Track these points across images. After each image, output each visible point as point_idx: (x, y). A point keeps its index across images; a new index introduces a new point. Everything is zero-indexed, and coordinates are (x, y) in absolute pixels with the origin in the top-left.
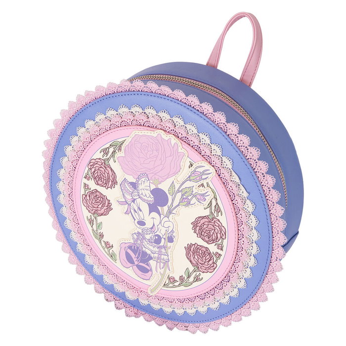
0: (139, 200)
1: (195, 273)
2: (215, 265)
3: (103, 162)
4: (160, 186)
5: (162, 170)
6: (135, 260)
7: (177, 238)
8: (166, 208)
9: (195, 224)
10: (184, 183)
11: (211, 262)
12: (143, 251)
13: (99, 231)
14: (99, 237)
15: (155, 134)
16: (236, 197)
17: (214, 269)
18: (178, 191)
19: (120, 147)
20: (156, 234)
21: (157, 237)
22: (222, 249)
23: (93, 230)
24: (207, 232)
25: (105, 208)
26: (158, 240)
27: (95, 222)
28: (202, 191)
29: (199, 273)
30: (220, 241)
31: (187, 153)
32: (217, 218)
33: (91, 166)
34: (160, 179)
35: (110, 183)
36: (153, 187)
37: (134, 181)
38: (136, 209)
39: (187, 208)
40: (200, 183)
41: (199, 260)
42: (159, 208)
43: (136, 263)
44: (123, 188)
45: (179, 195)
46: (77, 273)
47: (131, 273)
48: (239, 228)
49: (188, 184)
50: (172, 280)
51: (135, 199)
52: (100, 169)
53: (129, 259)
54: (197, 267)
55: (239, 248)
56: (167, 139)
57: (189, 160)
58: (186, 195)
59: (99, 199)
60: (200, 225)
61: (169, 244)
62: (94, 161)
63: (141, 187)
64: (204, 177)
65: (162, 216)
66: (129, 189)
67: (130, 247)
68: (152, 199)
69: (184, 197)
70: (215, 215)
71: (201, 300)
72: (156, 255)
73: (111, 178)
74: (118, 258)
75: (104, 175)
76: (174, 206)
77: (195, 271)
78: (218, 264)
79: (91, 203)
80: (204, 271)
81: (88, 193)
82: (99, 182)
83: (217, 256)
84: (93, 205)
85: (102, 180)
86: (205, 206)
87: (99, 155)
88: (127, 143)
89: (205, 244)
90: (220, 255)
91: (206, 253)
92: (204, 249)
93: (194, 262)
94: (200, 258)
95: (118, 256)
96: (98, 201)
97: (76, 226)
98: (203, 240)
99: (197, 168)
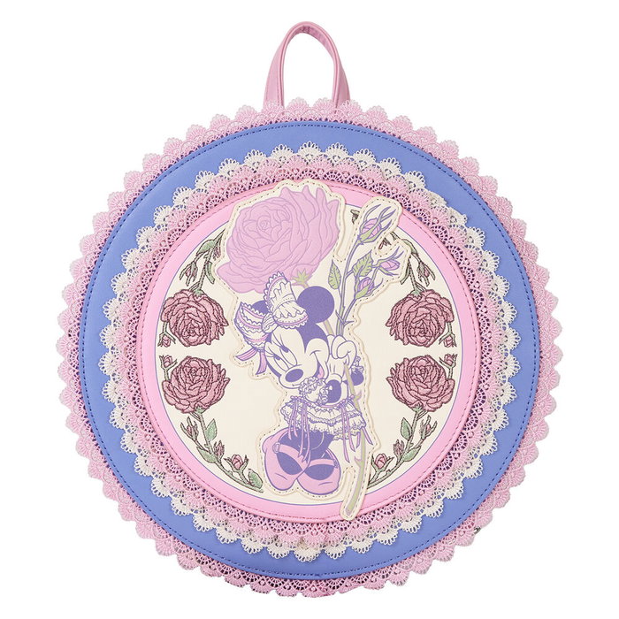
0: (279, 332)
1: (420, 421)
2: (451, 383)
3: (189, 294)
4: (311, 283)
5: (306, 249)
6: (299, 460)
7: (367, 368)
8: (333, 319)
9: (392, 323)
10: (351, 255)
11: (442, 382)
12: (312, 433)
13: (212, 443)
14: (213, 457)
15: (276, 192)
16: (448, 233)
17: (452, 391)
18: (347, 274)
19: (216, 248)
20: (327, 382)
21: (331, 388)
22: (454, 344)
23: (199, 447)
24: (418, 325)
25: (214, 385)
26: (334, 392)
27: (200, 429)
28: (387, 251)
29: (427, 415)
30: (446, 331)
31: (343, 199)
32: (427, 288)
33: (167, 314)
34: (308, 269)
35: (213, 327)
36: (298, 290)
37: (260, 297)
38: (277, 351)
39: (371, 298)
40: (380, 240)
41: (421, 390)
42: (321, 325)
43: (304, 466)
44: (241, 325)
45: (351, 280)
46: (184, 567)
47: (298, 498)
48: (471, 287)
49: (361, 251)
50: (380, 462)
51: (270, 334)
52: (187, 311)
53: (288, 465)
54: (420, 407)
55: (483, 324)
56: (300, 189)
57: (349, 208)
58: (363, 273)
59: (198, 373)
60: (401, 319)
61: (357, 388)
62: (171, 301)
63: (275, 303)
64: (384, 224)
65: (330, 338)
66: (253, 319)
67: (284, 440)
68: (302, 316)
69: (361, 278)
70: (424, 284)
71: (447, 471)
72: (339, 425)
73: (213, 318)
74: (265, 479)
75: (197, 319)
76: (347, 306)
77: (418, 417)
78: (456, 377)
79: (183, 391)
80: (434, 406)
81: (172, 373)
82: (192, 339)
83: (449, 362)
84: (188, 392)
85: (197, 330)
86: (400, 279)
87: (179, 284)
88: (230, 234)
89: (422, 351)
90: (454, 356)
91: (428, 368)
92: (423, 362)
93: (412, 399)
94: (421, 384)
95: (262, 474)
96: (198, 378)
97: (161, 459)
98: (416, 344)
99: (367, 215)
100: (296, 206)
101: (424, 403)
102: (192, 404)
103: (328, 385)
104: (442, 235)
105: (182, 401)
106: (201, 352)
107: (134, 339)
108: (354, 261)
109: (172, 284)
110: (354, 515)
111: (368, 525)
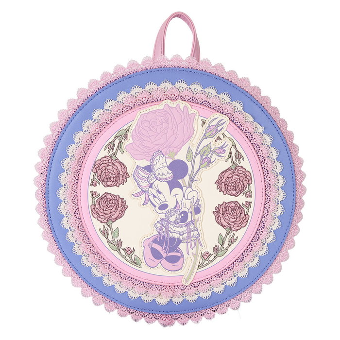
0: (157, 183)
1: (228, 236)
2: (247, 216)
3: (109, 158)
4: (177, 158)
5: (175, 139)
6: (162, 252)
7: (203, 206)
8: (187, 178)
9: (219, 183)
10: (200, 144)
11: (242, 216)
12: (170, 238)
13: (116, 240)
14: (116, 247)
15: (161, 106)
16: (253, 136)
17: (247, 221)
18: (197, 154)
19: (126, 135)
20: (181, 211)
21: (183, 215)
22: (250, 196)
23: (109, 242)
24: (233, 185)
25: (119, 209)
26: (184, 217)
27: (110, 232)
28: (220, 143)
29: (232, 233)
30: (247, 189)
31: (198, 113)
32: (239, 165)
33: (96, 169)
34: (176, 150)
35: (121, 178)
36: (169, 161)
37: (148, 163)
38: (155, 193)
39: (208, 168)
40: (216, 137)
41: (231, 219)
42: (180, 181)
43: (164, 255)
44: (136, 178)
45: (198, 158)
46: (95, 304)
47: (160, 272)
48: (263, 166)
49: (205, 142)
50: (206, 256)
51: (152, 183)
52: (107, 168)
53: (156, 255)
54: (229, 228)
55: (267, 186)
56: (174, 106)
57: (201, 118)
58: (205, 154)
59: (111, 202)
60: (224, 180)
61: (197, 216)
62: (99, 162)
63: (156, 167)
64: (219, 129)
65: (184, 188)
66: (143, 175)
67: (155, 241)
68: (170, 175)
69: (204, 157)
70: (237, 163)
71: (240, 263)
72: (185, 235)
73: (121, 173)
74: (143, 261)
75: (113, 172)
76: (195, 172)
77: (228, 234)
78: (250, 213)
79: (102, 211)
80: (237, 228)
81: (97, 201)
82: (109, 183)
83: (247, 205)
84: (105, 212)
85: (112, 179)
86: (225, 159)
87: (104, 153)
88: (134, 127)
89: (233, 199)
90: (250, 203)
91: (236, 208)
92: (233, 205)
93: (225, 224)
94: (231, 216)
95: (142, 258)
96: (111, 204)
97: (88, 247)
98: (230, 195)
99: (210, 123)
100: (172, 115)
101: (232, 226)
102: (106, 219)
103: (181, 213)
104: (250, 137)
105: (101, 217)
106: (114, 190)
107: (77, 181)
108: (201, 147)
109: (100, 152)
110: (189, 283)
111: (196, 288)
